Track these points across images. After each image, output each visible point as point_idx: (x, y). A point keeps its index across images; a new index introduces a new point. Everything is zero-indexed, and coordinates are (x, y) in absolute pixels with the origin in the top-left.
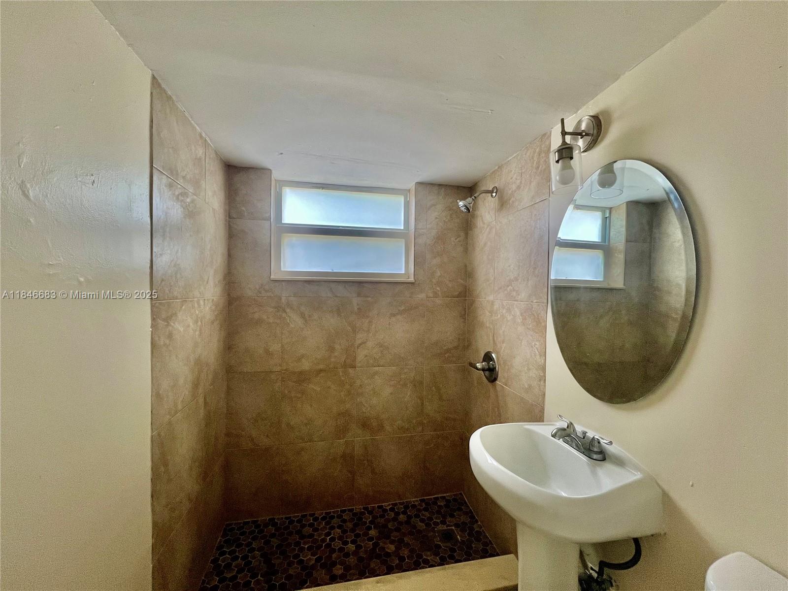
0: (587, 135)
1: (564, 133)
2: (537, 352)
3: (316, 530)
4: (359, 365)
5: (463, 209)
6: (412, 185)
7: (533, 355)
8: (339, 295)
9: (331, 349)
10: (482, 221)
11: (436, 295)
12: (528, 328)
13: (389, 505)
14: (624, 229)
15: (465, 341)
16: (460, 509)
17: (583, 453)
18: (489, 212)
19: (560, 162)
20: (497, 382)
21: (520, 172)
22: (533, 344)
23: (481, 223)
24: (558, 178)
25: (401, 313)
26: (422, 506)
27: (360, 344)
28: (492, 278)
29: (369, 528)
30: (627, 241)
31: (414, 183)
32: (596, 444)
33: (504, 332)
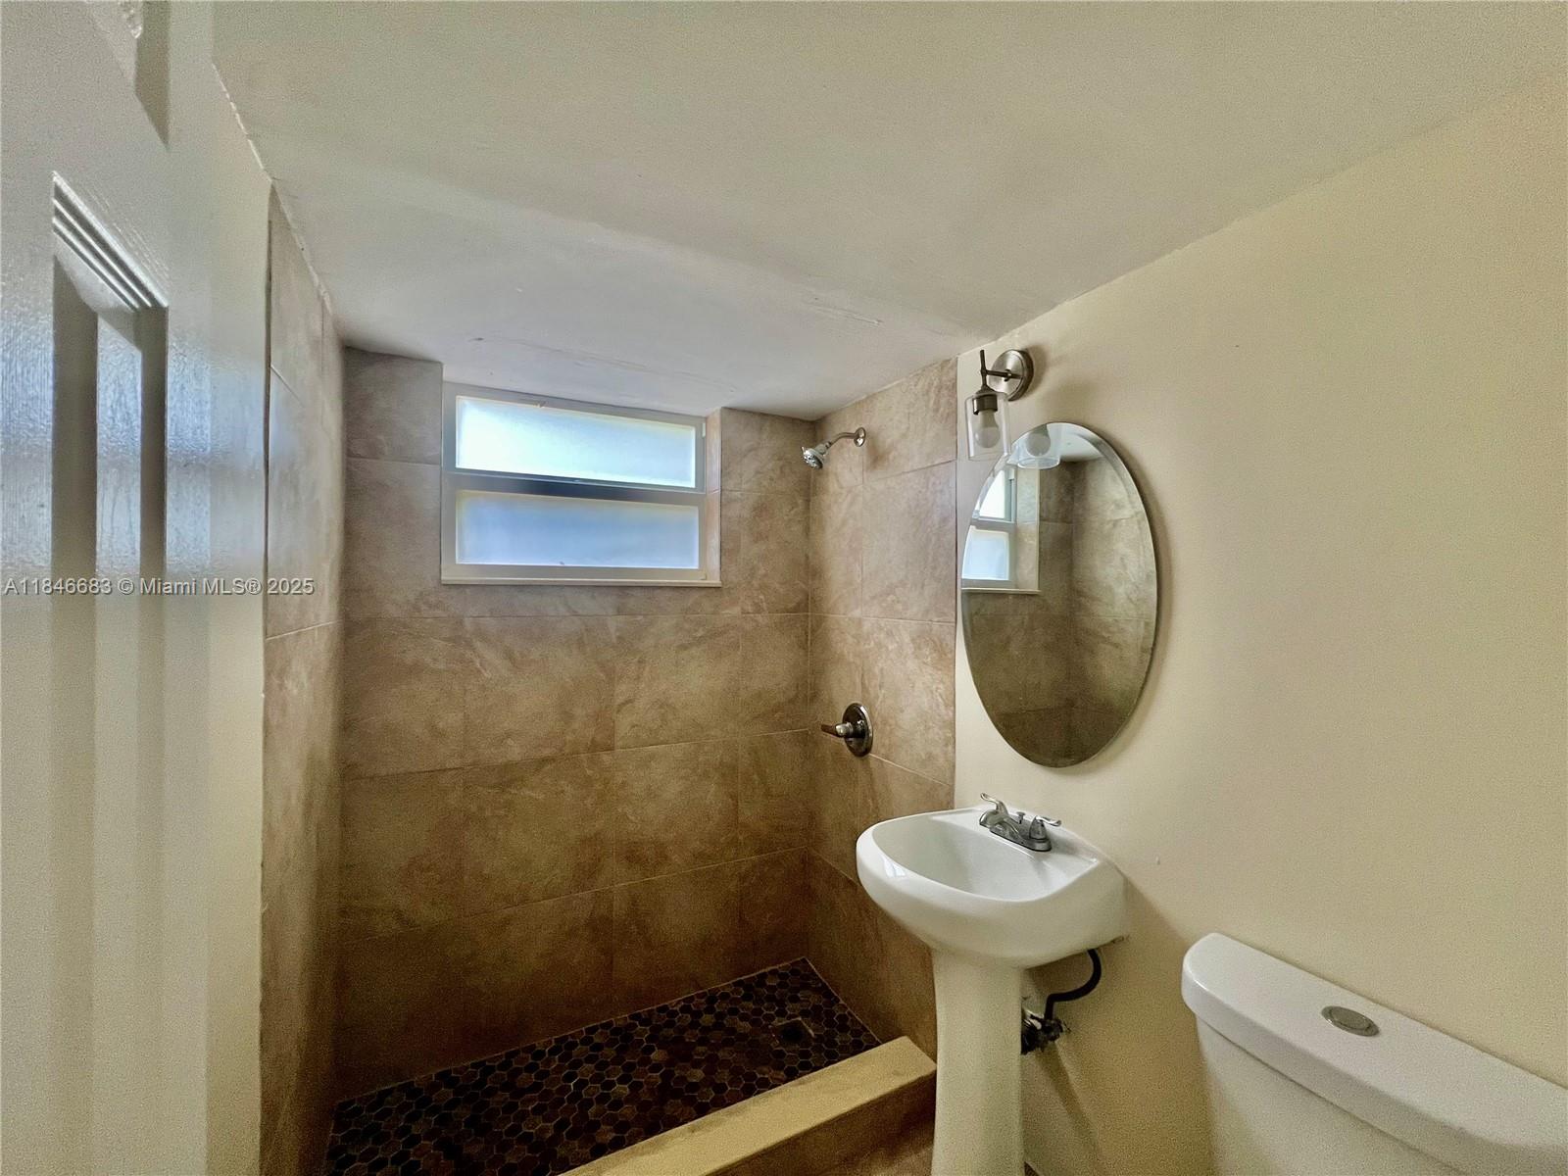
0: (1014, 376)
1: (984, 372)
2: (940, 700)
3: (544, 1074)
4: (620, 743)
5: (812, 462)
6: (713, 409)
7: (934, 705)
8: (580, 612)
9: (567, 717)
10: (838, 481)
11: (758, 610)
12: (924, 663)
13: (679, 1002)
14: (1036, 500)
15: (809, 687)
16: (805, 986)
17: (1022, 844)
18: (851, 469)
19: (980, 413)
20: (872, 755)
21: (907, 411)
22: (934, 687)
23: (836, 485)
24: (977, 436)
25: (699, 641)
26: (739, 993)
27: (624, 704)
28: (859, 581)
29: (650, 1050)
30: (1041, 519)
31: (719, 408)
32: (1040, 829)
33: (882, 669)
